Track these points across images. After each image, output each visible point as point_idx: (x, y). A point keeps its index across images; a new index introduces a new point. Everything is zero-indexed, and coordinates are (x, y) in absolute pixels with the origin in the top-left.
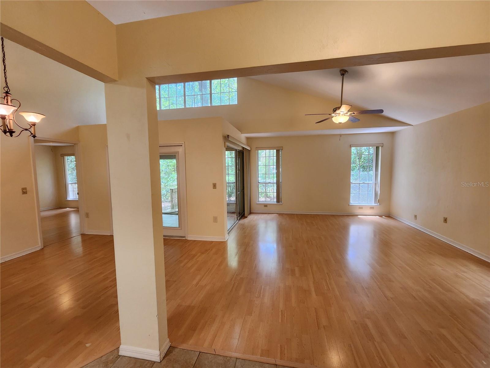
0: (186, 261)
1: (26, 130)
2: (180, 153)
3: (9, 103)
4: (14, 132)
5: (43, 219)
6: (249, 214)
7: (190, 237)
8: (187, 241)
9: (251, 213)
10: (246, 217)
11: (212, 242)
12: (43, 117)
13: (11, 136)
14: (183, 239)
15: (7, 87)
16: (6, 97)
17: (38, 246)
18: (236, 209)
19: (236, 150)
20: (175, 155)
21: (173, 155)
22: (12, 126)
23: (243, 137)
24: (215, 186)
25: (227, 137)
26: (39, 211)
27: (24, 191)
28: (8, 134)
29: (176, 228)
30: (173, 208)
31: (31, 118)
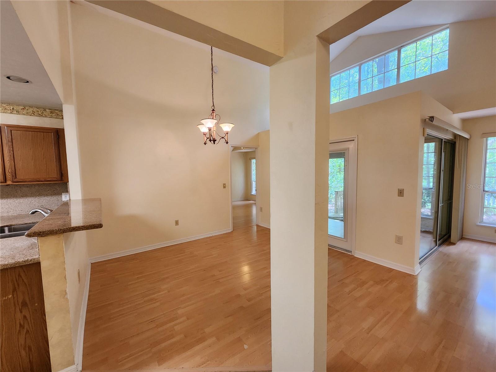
0: (353, 286)
1: (223, 138)
2: (350, 150)
3: (214, 118)
4: (216, 140)
5: (234, 208)
6: (459, 240)
7: (358, 254)
8: (353, 258)
9: (462, 238)
10: (454, 244)
11: (391, 270)
12: (233, 126)
13: (214, 143)
14: (349, 253)
15: (213, 106)
16: (212, 114)
17: (230, 229)
18: (435, 229)
19: (442, 139)
20: (345, 152)
21: (342, 153)
22: (215, 136)
23: (455, 118)
24: (401, 193)
25: (429, 119)
26: (232, 202)
27: (224, 186)
28: (212, 142)
29: (340, 239)
30: (336, 212)
31: (227, 127)
